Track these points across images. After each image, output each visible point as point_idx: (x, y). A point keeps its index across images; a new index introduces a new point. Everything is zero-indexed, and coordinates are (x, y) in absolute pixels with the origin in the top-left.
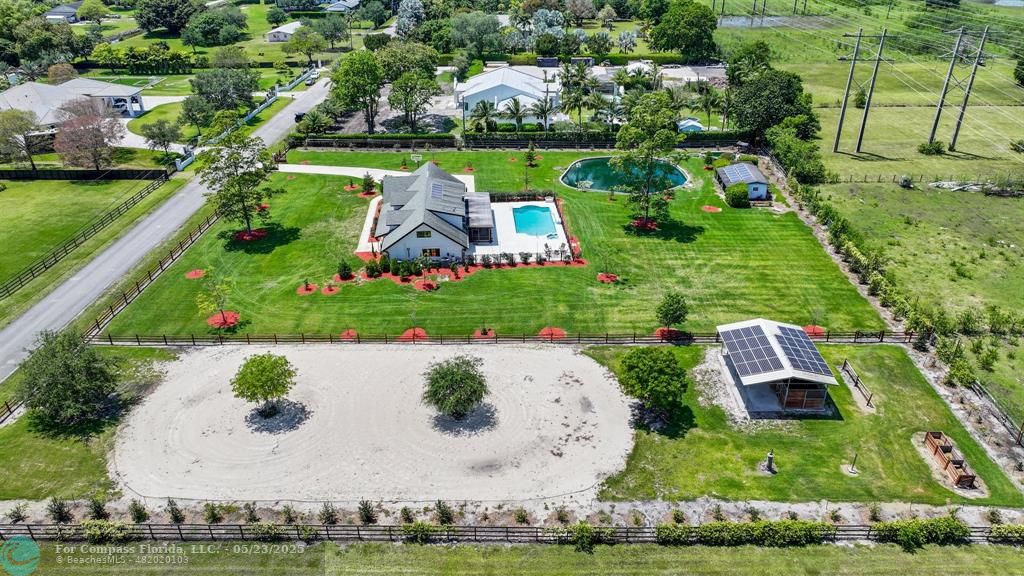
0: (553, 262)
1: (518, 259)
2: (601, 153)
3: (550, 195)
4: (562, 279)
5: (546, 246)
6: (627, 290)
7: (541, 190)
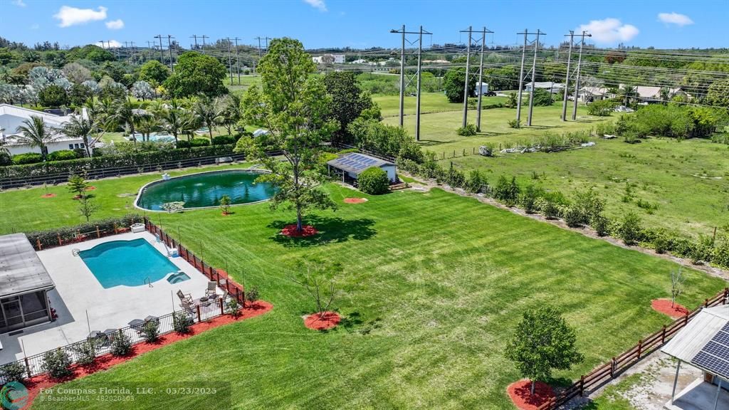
0: (209, 322)
1: (134, 337)
2: (175, 173)
3: (137, 221)
4: (248, 349)
5: (181, 296)
6: (374, 332)
7: (120, 217)
